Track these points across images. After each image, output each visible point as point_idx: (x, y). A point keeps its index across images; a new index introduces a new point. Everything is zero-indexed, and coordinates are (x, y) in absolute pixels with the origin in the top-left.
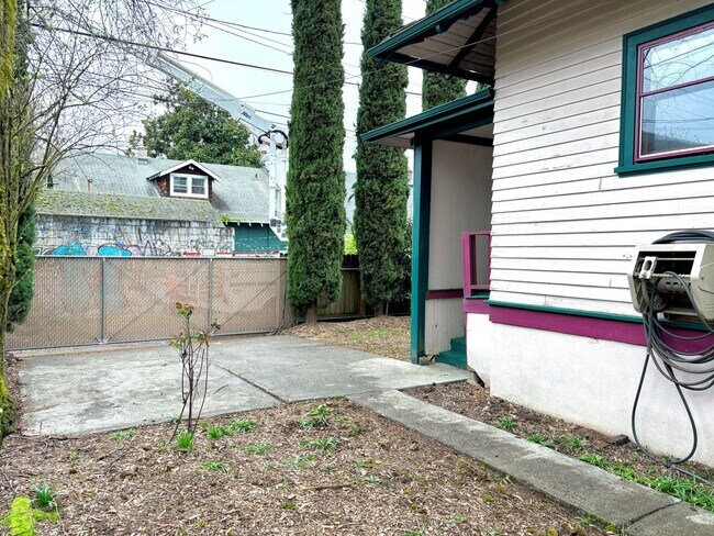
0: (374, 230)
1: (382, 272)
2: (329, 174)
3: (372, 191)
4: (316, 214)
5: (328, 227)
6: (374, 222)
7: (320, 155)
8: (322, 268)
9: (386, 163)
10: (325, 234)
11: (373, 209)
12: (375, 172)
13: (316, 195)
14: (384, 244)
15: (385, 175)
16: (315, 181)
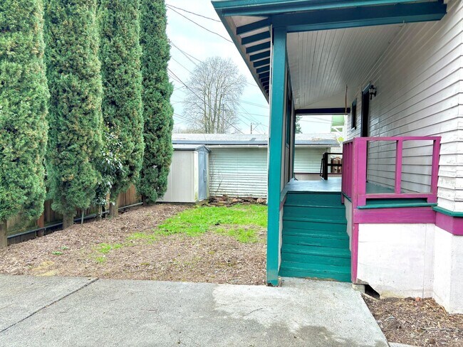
0: (74, 132)
1: (84, 178)
2: (31, 56)
3: (69, 87)
4: (17, 104)
5: (33, 123)
6: (72, 123)
7: (18, 28)
8: (26, 176)
9: (84, 59)
10: (30, 132)
11: (70, 108)
12: (72, 66)
13: (15, 80)
14: (85, 147)
15: (84, 71)
16: (12, 60)
